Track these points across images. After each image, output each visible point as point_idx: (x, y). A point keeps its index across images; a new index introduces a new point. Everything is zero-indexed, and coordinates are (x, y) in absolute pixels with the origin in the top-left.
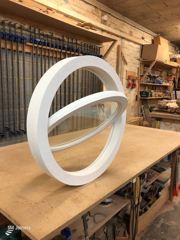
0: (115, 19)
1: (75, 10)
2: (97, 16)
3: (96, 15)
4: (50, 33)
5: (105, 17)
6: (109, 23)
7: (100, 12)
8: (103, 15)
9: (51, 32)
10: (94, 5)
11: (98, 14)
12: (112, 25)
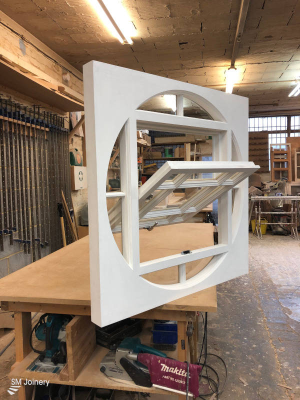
0: (76, 78)
1: (34, 65)
2: (58, 74)
3: (56, 72)
4: (7, 96)
5: (68, 77)
6: (70, 84)
7: (61, 69)
8: (64, 74)
9: (9, 95)
10: (54, 59)
11: (58, 71)
12: (74, 87)
